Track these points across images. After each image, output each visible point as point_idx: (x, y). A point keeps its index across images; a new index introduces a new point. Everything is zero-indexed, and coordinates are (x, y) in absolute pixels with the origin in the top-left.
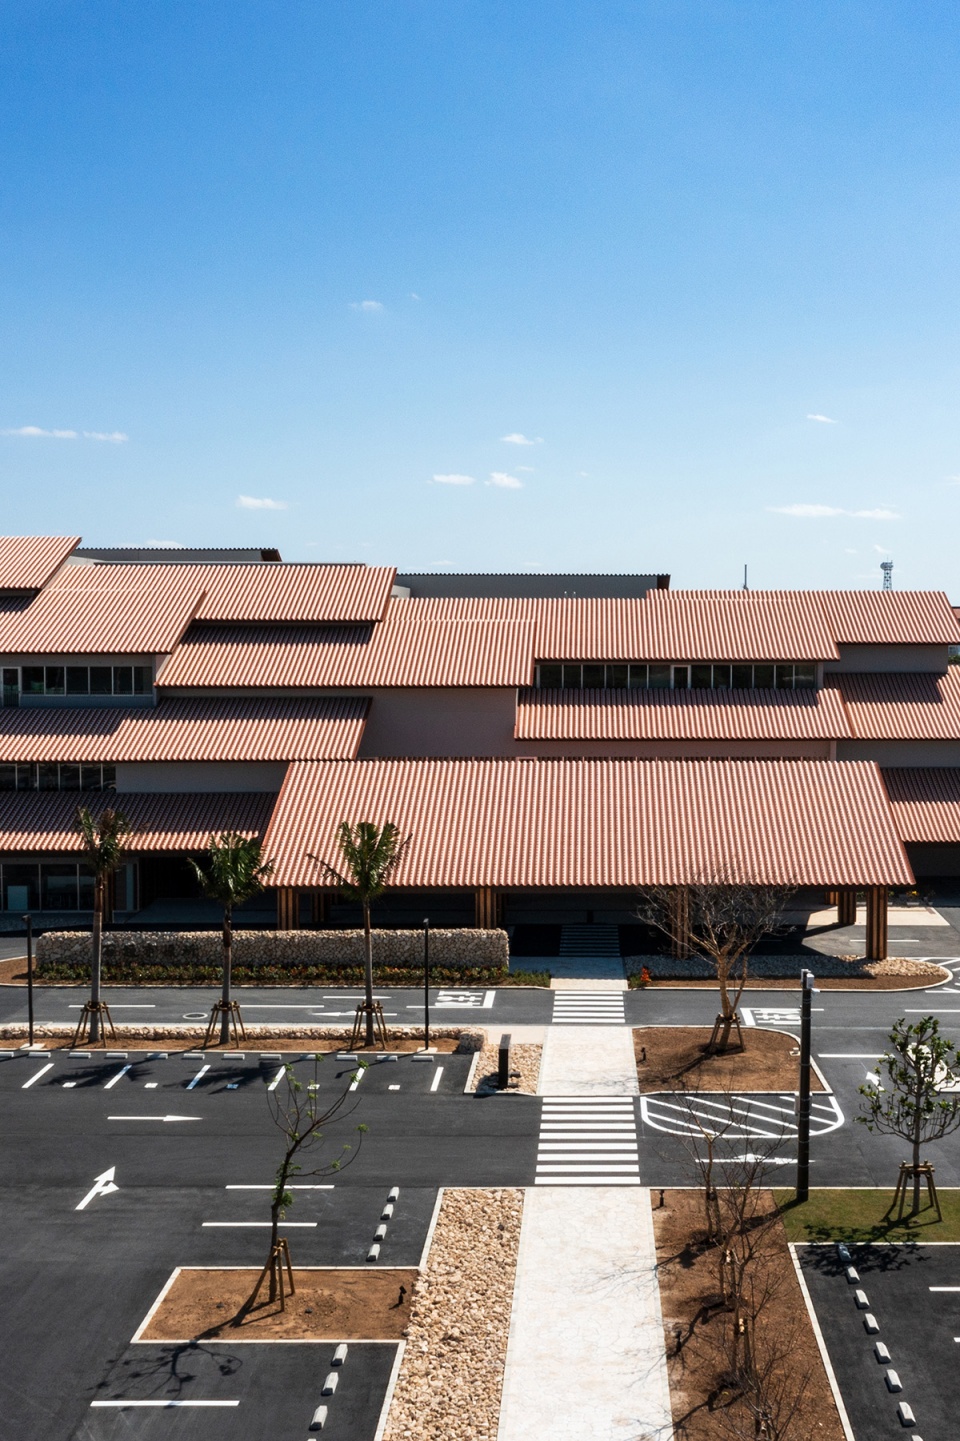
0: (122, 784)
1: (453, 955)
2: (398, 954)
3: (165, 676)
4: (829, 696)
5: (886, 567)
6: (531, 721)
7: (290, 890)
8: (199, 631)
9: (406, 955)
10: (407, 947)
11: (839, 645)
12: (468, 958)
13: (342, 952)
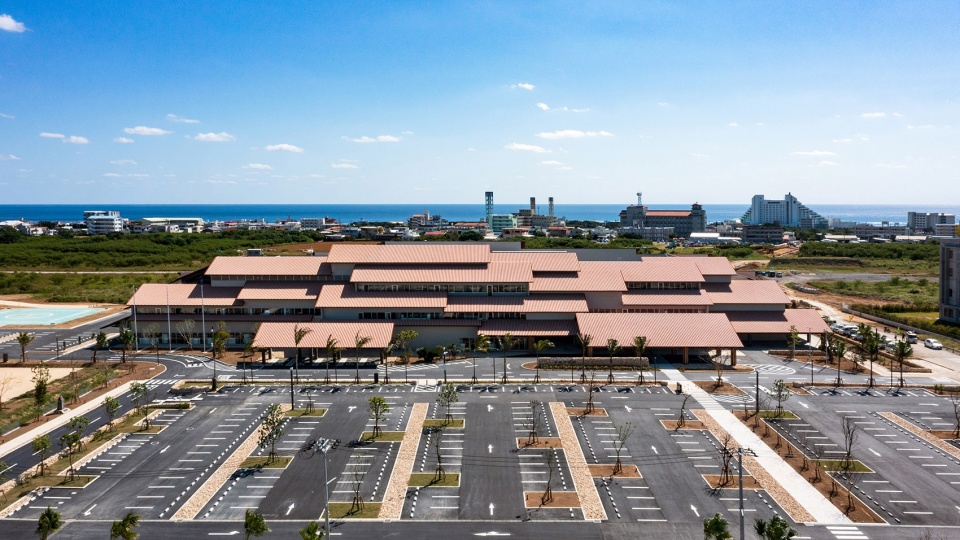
0: (528, 318)
3: (532, 288)
4: (703, 291)
5: (639, 194)
6: (627, 300)
8: (537, 274)
11: (704, 276)
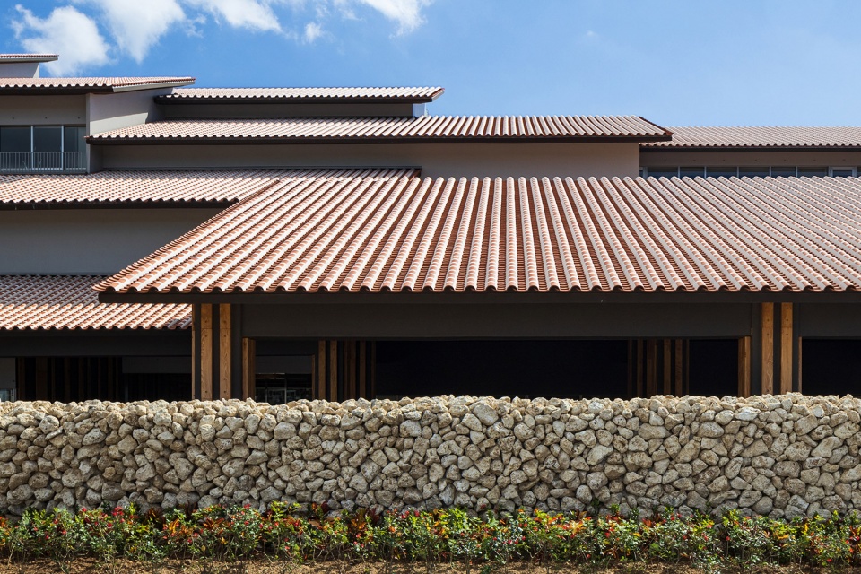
1: (760, 483)
2: (568, 476)
7: (225, 310)
9: (595, 479)
10: (599, 453)
12: (815, 492)
13: (369, 470)
